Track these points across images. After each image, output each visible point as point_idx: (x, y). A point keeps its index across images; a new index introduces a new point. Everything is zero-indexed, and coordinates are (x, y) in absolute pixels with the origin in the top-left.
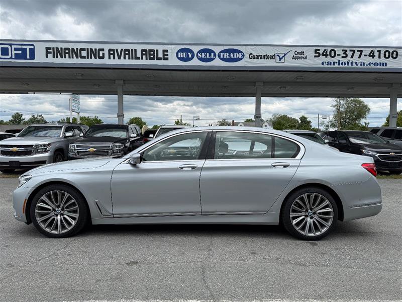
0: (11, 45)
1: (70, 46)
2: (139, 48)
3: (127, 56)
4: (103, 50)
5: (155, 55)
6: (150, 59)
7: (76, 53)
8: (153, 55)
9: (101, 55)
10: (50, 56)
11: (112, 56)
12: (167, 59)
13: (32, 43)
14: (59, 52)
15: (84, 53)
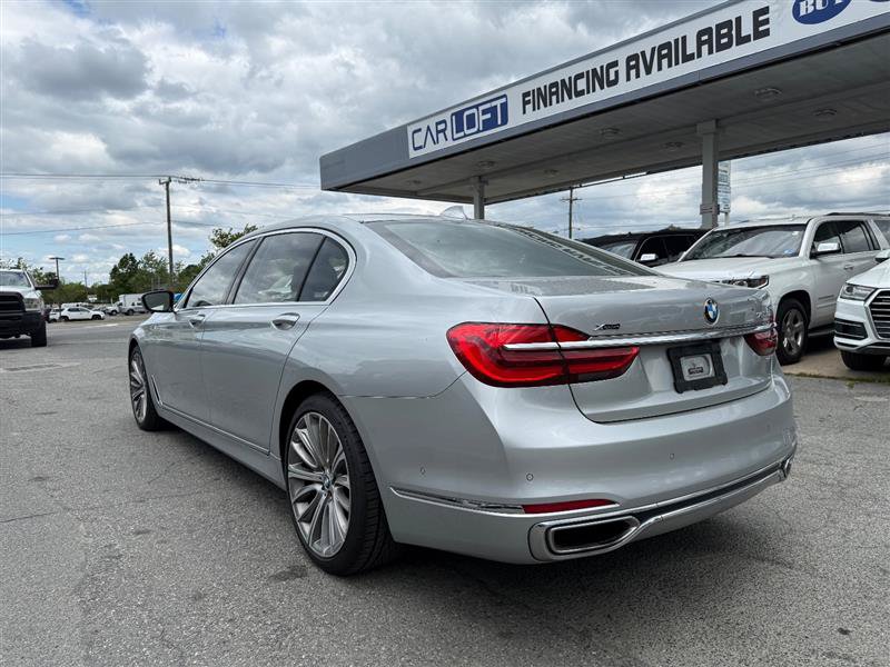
0: (477, 107)
1: (556, 77)
2: (691, 31)
3: (665, 62)
4: (615, 64)
5: (734, 32)
6: (721, 48)
7: (567, 89)
8: (729, 35)
9: (612, 77)
10: (529, 107)
11: (633, 72)
12: (767, 33)
13: (501, 93)
14: (541, 97)
15: (582, 84)
